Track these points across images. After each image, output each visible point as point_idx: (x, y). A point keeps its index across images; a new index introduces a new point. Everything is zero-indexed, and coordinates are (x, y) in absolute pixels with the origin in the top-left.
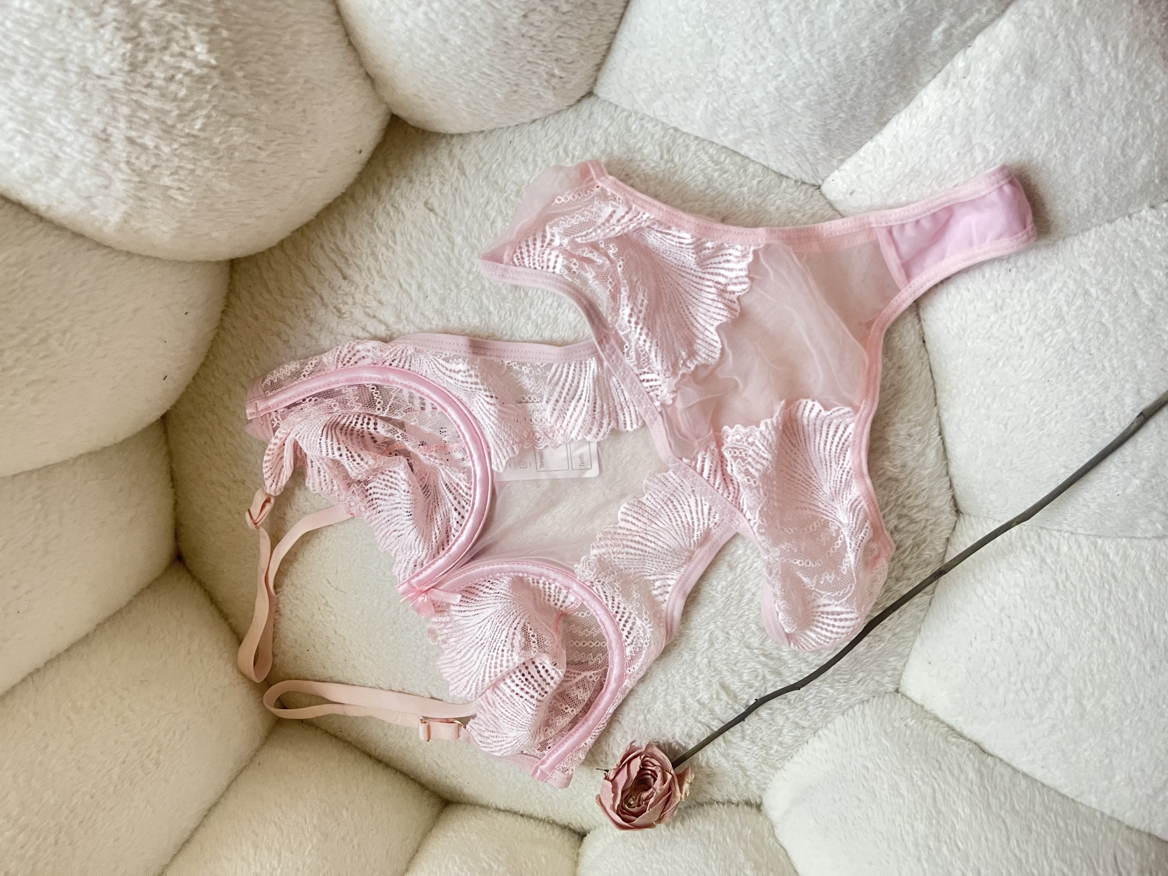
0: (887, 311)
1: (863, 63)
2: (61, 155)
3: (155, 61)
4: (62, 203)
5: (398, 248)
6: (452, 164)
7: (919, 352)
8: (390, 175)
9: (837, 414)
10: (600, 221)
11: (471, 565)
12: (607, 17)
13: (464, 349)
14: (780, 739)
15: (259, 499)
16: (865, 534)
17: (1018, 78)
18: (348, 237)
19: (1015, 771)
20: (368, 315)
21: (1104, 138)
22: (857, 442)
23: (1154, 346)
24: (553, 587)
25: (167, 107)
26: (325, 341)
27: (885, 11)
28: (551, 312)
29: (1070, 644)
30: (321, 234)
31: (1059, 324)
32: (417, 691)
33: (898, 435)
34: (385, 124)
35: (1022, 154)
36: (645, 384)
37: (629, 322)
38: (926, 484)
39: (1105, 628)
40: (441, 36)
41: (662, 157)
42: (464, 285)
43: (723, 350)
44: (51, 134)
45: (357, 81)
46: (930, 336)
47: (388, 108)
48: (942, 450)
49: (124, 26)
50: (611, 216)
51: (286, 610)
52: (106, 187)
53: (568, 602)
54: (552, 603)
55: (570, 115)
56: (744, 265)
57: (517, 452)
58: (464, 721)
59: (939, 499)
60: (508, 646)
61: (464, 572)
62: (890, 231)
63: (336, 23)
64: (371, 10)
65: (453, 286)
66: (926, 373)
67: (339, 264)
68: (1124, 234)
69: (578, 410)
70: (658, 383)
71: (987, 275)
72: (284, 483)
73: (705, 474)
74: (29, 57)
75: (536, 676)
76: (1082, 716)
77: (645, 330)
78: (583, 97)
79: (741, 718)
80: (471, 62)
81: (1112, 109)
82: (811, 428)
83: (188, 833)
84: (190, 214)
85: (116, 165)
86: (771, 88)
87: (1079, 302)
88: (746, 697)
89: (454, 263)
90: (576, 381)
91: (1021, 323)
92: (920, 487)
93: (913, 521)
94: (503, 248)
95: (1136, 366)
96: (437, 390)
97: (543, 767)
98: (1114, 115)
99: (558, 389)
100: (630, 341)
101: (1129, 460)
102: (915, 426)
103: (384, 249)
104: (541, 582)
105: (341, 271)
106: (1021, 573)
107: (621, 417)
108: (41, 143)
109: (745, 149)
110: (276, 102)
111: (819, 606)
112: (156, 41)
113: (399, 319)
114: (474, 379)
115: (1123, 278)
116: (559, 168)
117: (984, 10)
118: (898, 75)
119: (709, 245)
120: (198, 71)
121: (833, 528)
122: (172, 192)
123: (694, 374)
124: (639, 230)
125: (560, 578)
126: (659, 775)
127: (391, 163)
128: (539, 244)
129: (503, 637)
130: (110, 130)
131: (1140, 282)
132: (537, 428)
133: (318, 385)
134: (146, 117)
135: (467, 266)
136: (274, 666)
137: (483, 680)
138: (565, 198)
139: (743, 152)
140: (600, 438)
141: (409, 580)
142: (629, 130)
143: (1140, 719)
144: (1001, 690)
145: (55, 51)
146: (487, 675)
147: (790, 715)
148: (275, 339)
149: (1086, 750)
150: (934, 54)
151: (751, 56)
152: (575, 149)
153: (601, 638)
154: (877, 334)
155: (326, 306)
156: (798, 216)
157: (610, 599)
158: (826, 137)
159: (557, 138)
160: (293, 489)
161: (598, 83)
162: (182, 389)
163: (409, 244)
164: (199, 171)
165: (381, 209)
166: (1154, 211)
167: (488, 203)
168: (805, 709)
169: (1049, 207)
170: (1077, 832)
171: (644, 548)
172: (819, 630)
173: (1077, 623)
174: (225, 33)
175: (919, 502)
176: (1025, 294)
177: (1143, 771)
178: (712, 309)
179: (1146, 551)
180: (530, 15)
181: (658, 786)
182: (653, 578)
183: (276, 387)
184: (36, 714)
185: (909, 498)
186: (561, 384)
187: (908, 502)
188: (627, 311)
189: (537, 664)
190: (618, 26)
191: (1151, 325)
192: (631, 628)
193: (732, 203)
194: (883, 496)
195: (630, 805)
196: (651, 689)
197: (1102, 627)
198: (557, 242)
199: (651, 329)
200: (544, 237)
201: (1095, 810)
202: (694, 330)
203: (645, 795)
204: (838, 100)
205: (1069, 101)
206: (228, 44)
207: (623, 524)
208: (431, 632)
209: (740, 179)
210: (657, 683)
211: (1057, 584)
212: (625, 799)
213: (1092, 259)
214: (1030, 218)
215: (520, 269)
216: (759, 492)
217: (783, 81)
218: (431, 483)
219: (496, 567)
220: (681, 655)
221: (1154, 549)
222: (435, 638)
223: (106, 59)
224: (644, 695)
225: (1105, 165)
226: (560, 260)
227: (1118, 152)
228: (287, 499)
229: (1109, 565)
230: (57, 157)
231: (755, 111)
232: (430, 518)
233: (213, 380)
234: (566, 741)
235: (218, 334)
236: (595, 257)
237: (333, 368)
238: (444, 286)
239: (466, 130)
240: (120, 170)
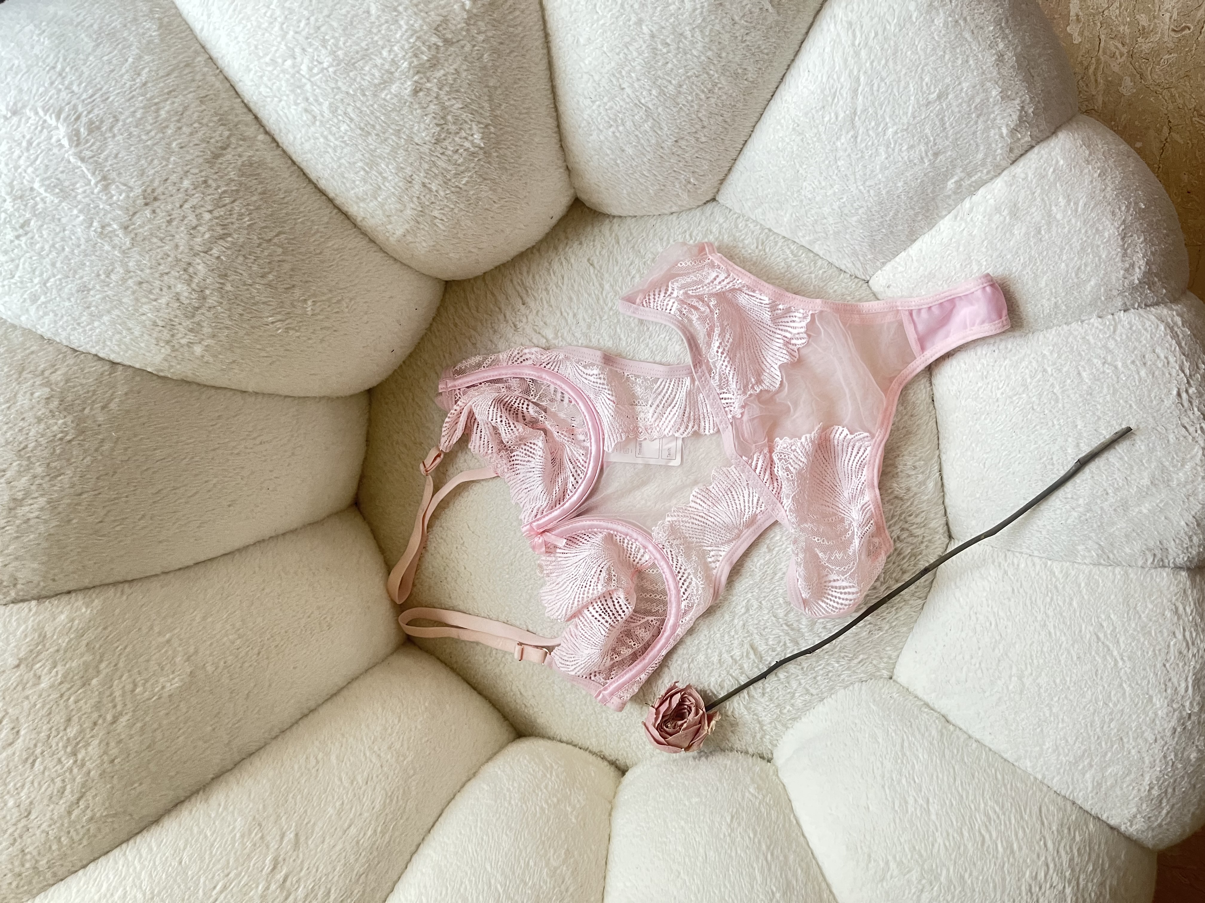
0: (905, 372)
1: (898, 197)
2: (382, 186)
3: (450, 140)
4: (373, 217)
5: (564, 288)
6: (611, 235)
7: (928, 408)
8: (567, 238)
9: (858, 437)
10: (707, 281)
11: (577, 519)
12: (730, 149)
13: (599, 359)
14: (793, 701)
15: (433, 453)
16: (870, 528)
17: (1005, 218)
18: (531, 276)
19: (970, 737)
20: (535, 331)
21: (1063, 264)
22: (872, 461)
23: (1091, 413)
24: (634, 547)
25: (450, 168)
26: (501, 345)
27: (915, 164)
28: (663, 344)
29: (1018, 635)
30: (513, 272)
31: (1024, 391)
32: (518, 623)
33: (906, 465)
34: (570, 203)
35: (1004, 269)
36: (723, 401)
37: (717, 352)
38: (924, 507)
39: (1045, 625)
40: (621, 148)
41: (757, 247)
42: (605, 317)
43: (782, 382)
44: (381, 173)
45: (562, 170)
46: (937, 397)
47: (575, 193)
48: (940, 484)
49: (438, 117)
50: (715, 279)
51: (431, 547)
52: (401, 211)
53: (643, 560)
54: (632, 559)
55: (698, 212)
56: (804, 324)
57: (624, 439)
58: (550, 649)
59: (934, 521)
60: (595, 579)
61: (572, 523)
62: (911, 314)
63: (555, 133)
64: (580, 127)
65: (598, 318)
66: (932, 423)
67: (522, 294)
68: (1076, 333)
69: (672, 414)
70: (732, 401)
71: (979, 353)
72: (455, 441)
73: (758, 471)
74: (382, 126)
75: (612, 608)
76: (1021, 692)
77: (728, 359)
78: (708, 201)
79: (763, 676)
80: (637, 166)
81: (1071, 245)
82: (840, 448)
83: (336, 688)
84: (442, 238)
85: (411, 198)
86: (835, 207)
87: (1039, 376)
88: (769, 659)
89: (601, 302)
90: (674, 393)
91: (998, 389)
92: (921, 508)
93: (911, 535)
94: (638, 292)
95: (1076, 426)
96: (573, 388)
97: (606, 692)
98: (1071, 249)
99: (660, 397)
100: (716, 367)
101: (1070, 496)
102: (919, 460)
103: (554, 287)
104: (626, 541)
105: (522, 298)
106: (988, 581)
107: (702, 424)
108: (373, 177)
109: (816, 249)
110: (512, 175)
111: (830, 581)
112: (453, 128)
113: (556, 336)
114: (602, 381)
115: (1071, 362)
116: (684, 244)
117: (985, 171)
118: (923, 208)
119: (781, 307)
120: (472, 149)
121: (847, 523)
122: (437, 221)
123: (759, 396)
124: (733, 290)
125: (640, 539)
126: (693, 709)
127: (569, 230)
128: (662, 294)
129: (593, 573)
130: (415, 176)
131: (1083, 367)
132: (641, 425)
133: (493, 374)
134: (437, 172)
135: (610, 305)
136: (411, 594)
137: (573, 604)
138: (686, 263)
139: (815, 251)
140: (685, 435)
141: (531, 523)
142: (736, 226)
143: (1066, 697)
144: (965, 669)
145: (397, 125)
146: (576, 599)
147: (802, 681)
148: (467, 340)
149: (1023, 720)
150: (949, 197)
151: (823, 184)
152: (697, 235)
153: (664, 593)
154: (896, 388)
155: (507, 322)
156: (849, 298)
157: (675, 560)
158: (872, 245)
159: (686, 226)
160: (457, 452)
161: (720, 193)
162: (390, 372)
163: (572, 286)
164: (456, 211)
165: (557, 259)
166: (1100, 320)
167: (631, 264)
168: (815, 678)
169: (1022, 309)
170: (1012, 785)
171: (705, 521)
172: (828, 601)
173: (1025, 620)
174: (492, 129)
175: (918, 520)
176: (1003, 368)
177: (1067, 741)
178: (778, 354)
179: (1083, 573)
180: (680, 141)
181: (691, 717)
182: (709, 548)
183: (461, 372)
184: (260, 567)
185: (910, 516)
186: (662, 394)
187: (909, 519)
188: (717, 344)
189: (614, 599)
190: (738, 156)
191: (1089, 397)
192: (688, 587)
193: (802, 283)
194: (890, 510)
195: (667, 727)
196: (696, 642)
197: (1042, 623)
198: (675, 294)
199: (732, 360)
200: (667, 290)
201: (1030, 774)
202: (763, 366)
203: (680, 723)
204: (881, 220)
205: (1040, 236)
206: (492, 135)
207: (693, 504)
208: (540, 566)
209: (810, 268)
210: (702, 637)
211: (1013, 590)
212: (664, 722)
213: (1051, 347)
214: (1005, 312)
215: (647, 309)
216: (794, 484)
217: (844, 203)
218: (558, 457)
219: (595, 523)
220: (723, 615)
221: (1090, 572)
222: (542, 572)
223: (423, 135)
224: (691, 644)
225: (1063, 283)
226: (676, 304)
227: (1073, 275)
228: (452, 460)
229: (1054, 580)
230: (380, 188)
231: (825, 221)
232: (553, 481)
233: (415, 367)
234: (625, 674)
235: (426, 334)
236: (700, 305)
237: (505, 364)
238: (591, 317)
239: (623, 215)
240: (412, 202)
